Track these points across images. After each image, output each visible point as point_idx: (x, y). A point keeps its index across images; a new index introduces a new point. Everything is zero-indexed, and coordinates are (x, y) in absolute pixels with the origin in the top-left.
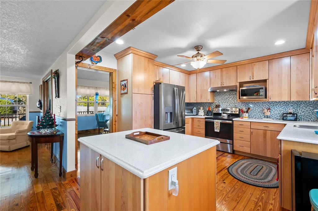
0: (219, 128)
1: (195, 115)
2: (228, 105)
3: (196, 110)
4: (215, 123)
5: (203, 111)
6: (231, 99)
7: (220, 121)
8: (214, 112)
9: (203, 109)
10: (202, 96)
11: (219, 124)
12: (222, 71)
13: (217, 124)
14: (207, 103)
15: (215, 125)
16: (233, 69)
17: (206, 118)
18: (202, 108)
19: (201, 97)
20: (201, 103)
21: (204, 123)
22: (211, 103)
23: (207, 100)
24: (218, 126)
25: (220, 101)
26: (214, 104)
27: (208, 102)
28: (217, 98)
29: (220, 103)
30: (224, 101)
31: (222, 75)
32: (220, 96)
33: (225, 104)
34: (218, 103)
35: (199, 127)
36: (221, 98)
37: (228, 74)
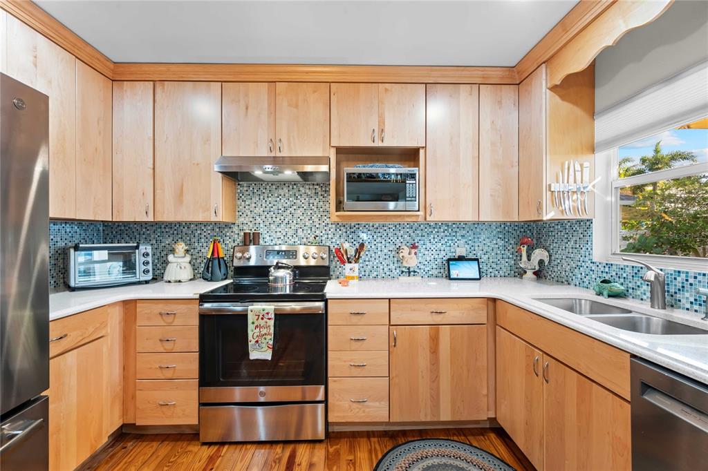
0: (271, 342)
1: (147, 282)
2: (291, 232)
3: (150, 259)
4: (250, 321)
5: (188, 258)
6: (299, 212)
7: (270, 307)
8: (237, 263)
9: (187, 251)
10: (181, 194)
11: (272, 323)
13: (262, 323)
14: (206, 224)
15: (251, 327)
16: (314, 92)
17: (204, 298)
18: (181, 247)
19: (180, 196)
20: (180, 223)
21: (195, 322)
22: (223, 227)
23: (208, 210)
24: (264, 331)
25: (259, 220)
26: (235, 229)
27: (213, 219)
28: (247, 207)
29: (261, 225)
30: (274, 219)
31: (273, 110)
32: (262, 197)
33: (279, 229)
34: (251, 226)
35: (168, 346)
36: (264, 205)
37: (297, 106)
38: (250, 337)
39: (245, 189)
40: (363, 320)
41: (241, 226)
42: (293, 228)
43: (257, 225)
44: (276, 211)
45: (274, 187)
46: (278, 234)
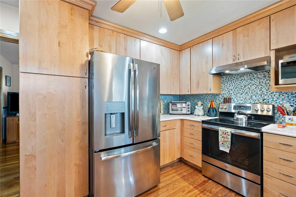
0: (229, 145)
1: (189, 114)
2: (248, 97)
4: (220, 134)
5: (202, 107)
6: (253, 87)
7: (229, 130)
9: (202, 105)
11: (230, 137)
12: (235, 36)
13: (225, 136)
14: (209, 94)
15: (220, 137)
16: (259, 25)
18: (200, 103)
19: (198, 85)
21: (201, 130)
22: (215, 95)
23: (208, 89)
24: (226, 140)
25: (231, 92)
26: (220, 96)
27: (209, 92)
28: (226, 87)
29: (232, 94)
30: (239, 91)
31: (235, 42)
32: (233, 82)
33: (241, 96)
34: (228, 95)
35: (193, 136)
36: (234, 85)
37: (248, 36)
38: (220, 141)
39: (225, 79)
40: (291, 149)
41: (223, 95)
42: (249, 95)
43: (230, 94)
44: (240, 88)
45: (239, 76)
46: (241, 98)
